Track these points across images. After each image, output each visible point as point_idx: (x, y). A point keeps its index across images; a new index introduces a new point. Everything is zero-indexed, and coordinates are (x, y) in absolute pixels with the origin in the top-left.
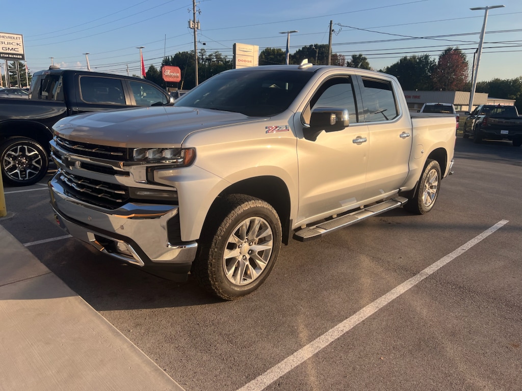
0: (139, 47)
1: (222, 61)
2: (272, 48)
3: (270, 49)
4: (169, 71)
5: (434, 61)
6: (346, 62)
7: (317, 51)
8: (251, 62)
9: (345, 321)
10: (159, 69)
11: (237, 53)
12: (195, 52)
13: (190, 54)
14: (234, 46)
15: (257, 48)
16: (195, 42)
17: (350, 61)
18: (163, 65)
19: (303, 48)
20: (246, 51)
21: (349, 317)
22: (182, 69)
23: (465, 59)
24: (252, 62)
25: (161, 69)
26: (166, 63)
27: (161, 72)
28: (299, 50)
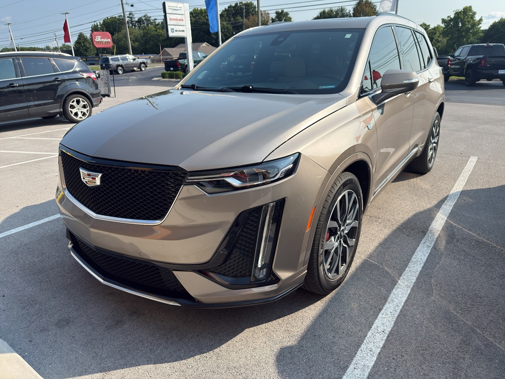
0: (64, 13)
1: (151, 24)
2: (199, 9)
3: (198, 9)
4: (100, 37)
5: (349, 12)
6: (270, 18)
7: (244, 7)
8: (182, 20)
9: (380, 315)
10: (88, 36)
11: (167, 12)
12: (124, 16)
13: (119, 20)
14: (164, 4)
15: (187, 5)
16: (122, 4)
17: (274, 17)
18: (92, 31)
19: (229, 7)
20: (175, 10)
21: (382, 308)
22: (112, 35)
23: (375, 10)
24: (184, 20)
25: (91, 36)
26: (95, 29)
27: (92, 39)
28: (225, 9)
